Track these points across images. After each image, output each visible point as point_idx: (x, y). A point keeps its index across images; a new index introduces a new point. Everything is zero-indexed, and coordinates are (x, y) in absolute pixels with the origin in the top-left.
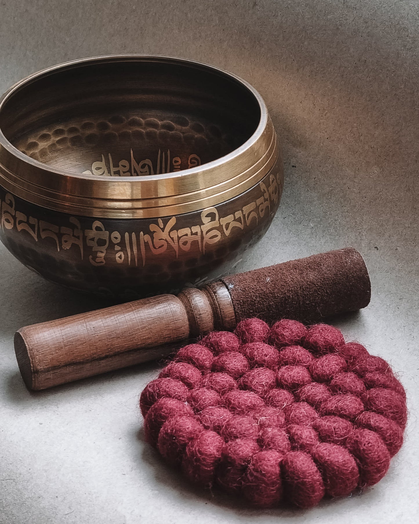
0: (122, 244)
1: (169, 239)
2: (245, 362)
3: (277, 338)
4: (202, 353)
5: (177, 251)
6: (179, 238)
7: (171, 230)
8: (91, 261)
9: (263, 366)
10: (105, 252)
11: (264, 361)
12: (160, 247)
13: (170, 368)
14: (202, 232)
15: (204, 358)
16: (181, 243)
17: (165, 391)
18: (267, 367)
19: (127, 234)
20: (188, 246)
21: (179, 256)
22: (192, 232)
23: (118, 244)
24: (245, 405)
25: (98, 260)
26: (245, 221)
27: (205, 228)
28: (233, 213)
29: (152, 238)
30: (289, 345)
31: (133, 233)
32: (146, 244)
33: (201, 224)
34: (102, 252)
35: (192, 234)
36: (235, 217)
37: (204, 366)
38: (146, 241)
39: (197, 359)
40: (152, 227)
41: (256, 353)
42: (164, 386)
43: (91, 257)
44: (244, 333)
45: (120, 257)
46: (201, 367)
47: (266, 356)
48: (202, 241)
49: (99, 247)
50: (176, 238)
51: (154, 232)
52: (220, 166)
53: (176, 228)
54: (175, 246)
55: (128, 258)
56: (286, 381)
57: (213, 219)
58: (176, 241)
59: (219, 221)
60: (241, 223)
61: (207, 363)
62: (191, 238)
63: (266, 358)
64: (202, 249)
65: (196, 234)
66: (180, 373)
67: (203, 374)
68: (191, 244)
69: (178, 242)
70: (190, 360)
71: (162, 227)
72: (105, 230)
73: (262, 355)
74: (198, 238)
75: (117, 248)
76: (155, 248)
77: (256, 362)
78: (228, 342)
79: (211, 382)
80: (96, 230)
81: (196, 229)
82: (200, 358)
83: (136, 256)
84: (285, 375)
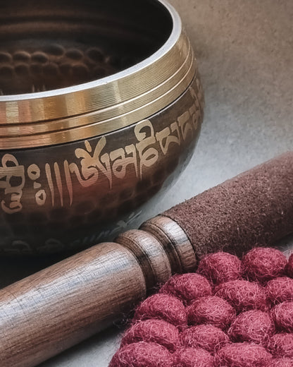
0: (42, 179)
1: (100, 166)
2: (230, 308)
3: (257, 272)
4: (172, 304)
5: (111, 180)
6: (112, 163)
7: (102, 153)
8: (4, 208)
9: (253, 309)
10: (21, 192)
11: (252, 301)
12: (89, 178)
13: (137, 329)
14: (137, 152)
15: (176, 309)
16: (114, 169)
17: (144, 360)
18: (258, 309)
19: (47, 166)
20: (123, 171)
21: (112, 186)
22: (126, 154)
23: (37, 181)
24: (250, 361)
25: (12, 205)
26: (181, 135)
27: (140, 147)
28: (169, 126)
29: (80, 167)
30: (274, 278)
31: (56, 163)
32: (73, 175)
33: (135, 141)
34: (18, 194)
35: (127, 156)
36: (171, 130)
37: (178, 320)
38: (72, 172)
39: (169, 312)
40: (79, 153)
41: (238, 293)
42: (139, 354)
43: (3, 202)
44: (213, 271)
45: (41, 197)
46: (175, 322)
47: (253, 295)
48: (138, 164)
49: (13, 188)
50: (108, 164)
51: (81, 158)
52: (147, 68)
53: (107, 150)
54: (108, 173)
55: (51, 196)
56: (287, 322)
57: (148, 135)
58: (108, 167)
59: (155, 136)
60: (177, 136)
61: (182, 316)
62: (125, 162)
63: (253, 298)
64: (139, 175)
65: (131, 155)
66: (153, 333)
67: (180, 330)
68: (127, 169)
69: (111, 168)
70: (159, 315)
71: (90, 150)
72: (19, 165)
73: (247, 295)
74: (133, 160)
75: (37, 185)
76: (83, 179)
77: (242, 305)
78: (198, 286)
79: (196, 338)
80: (8, 166)
81: (130, 149)
82: (172, 310)
83: (61, 192)
84: (285, 315)
